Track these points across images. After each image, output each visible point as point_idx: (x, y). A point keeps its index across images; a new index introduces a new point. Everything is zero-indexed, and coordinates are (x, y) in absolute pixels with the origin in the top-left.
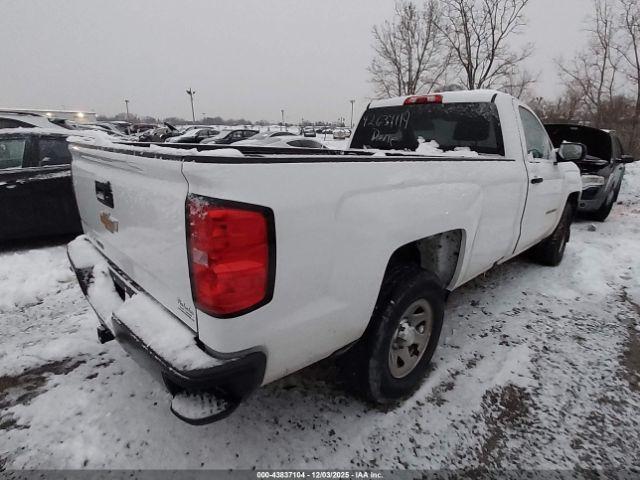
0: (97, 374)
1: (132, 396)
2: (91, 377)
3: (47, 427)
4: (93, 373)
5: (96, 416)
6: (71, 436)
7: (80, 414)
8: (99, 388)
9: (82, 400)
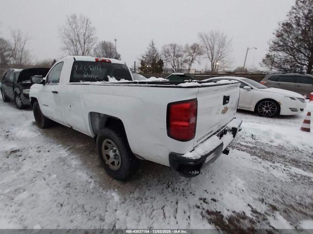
0: (211, 199)
1: (213, 182)
2: (215, 200)
3: (244, 199)
4: (212, 201)
5: (228, 187)
6: (239, 189)
7: (231, 193)
8: (218, 194)
9: (226, 195)
